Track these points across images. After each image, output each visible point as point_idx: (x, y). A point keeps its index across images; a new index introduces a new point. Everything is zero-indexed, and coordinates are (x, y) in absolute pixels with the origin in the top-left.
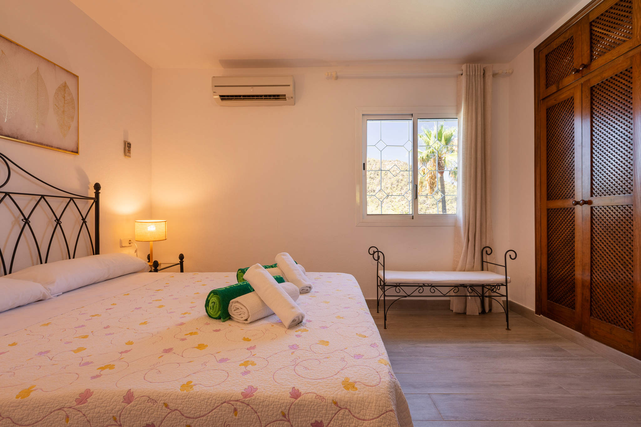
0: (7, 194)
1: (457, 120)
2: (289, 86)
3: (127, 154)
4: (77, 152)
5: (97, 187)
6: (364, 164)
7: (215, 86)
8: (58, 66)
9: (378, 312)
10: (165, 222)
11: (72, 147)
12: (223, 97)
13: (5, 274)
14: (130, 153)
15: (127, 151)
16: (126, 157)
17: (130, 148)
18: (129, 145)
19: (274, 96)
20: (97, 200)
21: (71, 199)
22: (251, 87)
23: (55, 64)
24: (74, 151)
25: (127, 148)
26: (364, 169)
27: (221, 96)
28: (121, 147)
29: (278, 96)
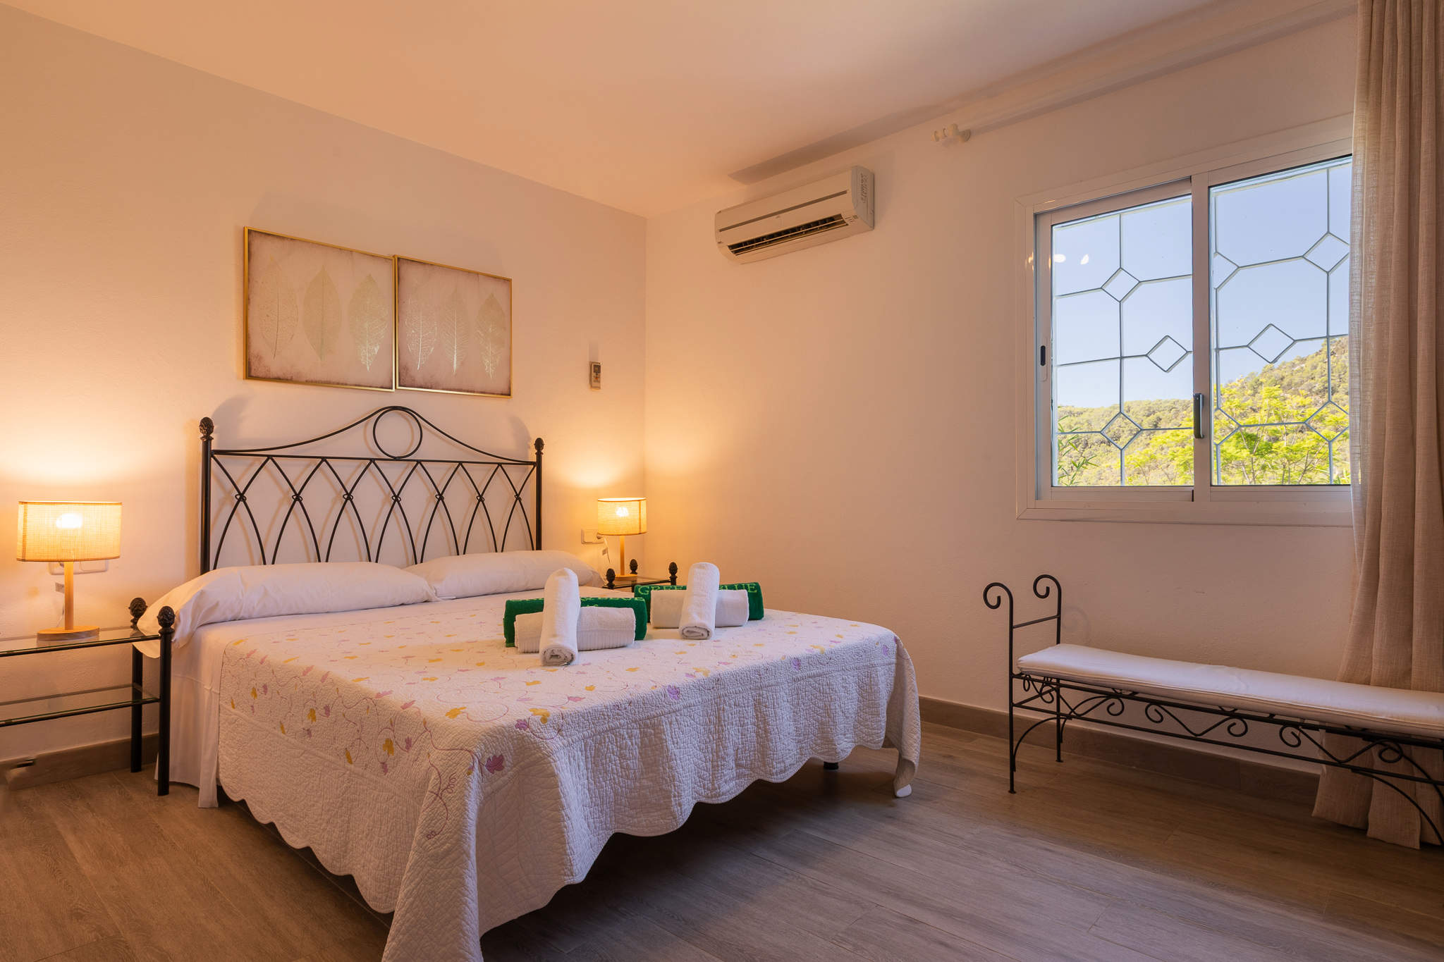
0: (419, 462)
1: (1350, 160)
2: (845, 192)
3: (595, 384)
4: (509, 395)
5: (539, 444)
6: (1043, 348)
7: (721, 231)
8: (483, 274)
9: (1059, 760)
10: (638, 502)
11: (502, 387)
12: (738, 248)
13: (416, 563)
14: (599, 382)
15: (593, 379)
16: (593, 389)
17: (599, 372)
18: (597, 369)
19: (824, 221)
20: (538, 464)
21: (500, 464)
22: (776, 216)
23: (478, 274)
24: (504, 393)
25: (594, 374)
26: (1043, 362)
27: (732, 247)
28: (585, 373)
29: (831, 219)
